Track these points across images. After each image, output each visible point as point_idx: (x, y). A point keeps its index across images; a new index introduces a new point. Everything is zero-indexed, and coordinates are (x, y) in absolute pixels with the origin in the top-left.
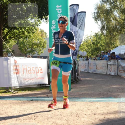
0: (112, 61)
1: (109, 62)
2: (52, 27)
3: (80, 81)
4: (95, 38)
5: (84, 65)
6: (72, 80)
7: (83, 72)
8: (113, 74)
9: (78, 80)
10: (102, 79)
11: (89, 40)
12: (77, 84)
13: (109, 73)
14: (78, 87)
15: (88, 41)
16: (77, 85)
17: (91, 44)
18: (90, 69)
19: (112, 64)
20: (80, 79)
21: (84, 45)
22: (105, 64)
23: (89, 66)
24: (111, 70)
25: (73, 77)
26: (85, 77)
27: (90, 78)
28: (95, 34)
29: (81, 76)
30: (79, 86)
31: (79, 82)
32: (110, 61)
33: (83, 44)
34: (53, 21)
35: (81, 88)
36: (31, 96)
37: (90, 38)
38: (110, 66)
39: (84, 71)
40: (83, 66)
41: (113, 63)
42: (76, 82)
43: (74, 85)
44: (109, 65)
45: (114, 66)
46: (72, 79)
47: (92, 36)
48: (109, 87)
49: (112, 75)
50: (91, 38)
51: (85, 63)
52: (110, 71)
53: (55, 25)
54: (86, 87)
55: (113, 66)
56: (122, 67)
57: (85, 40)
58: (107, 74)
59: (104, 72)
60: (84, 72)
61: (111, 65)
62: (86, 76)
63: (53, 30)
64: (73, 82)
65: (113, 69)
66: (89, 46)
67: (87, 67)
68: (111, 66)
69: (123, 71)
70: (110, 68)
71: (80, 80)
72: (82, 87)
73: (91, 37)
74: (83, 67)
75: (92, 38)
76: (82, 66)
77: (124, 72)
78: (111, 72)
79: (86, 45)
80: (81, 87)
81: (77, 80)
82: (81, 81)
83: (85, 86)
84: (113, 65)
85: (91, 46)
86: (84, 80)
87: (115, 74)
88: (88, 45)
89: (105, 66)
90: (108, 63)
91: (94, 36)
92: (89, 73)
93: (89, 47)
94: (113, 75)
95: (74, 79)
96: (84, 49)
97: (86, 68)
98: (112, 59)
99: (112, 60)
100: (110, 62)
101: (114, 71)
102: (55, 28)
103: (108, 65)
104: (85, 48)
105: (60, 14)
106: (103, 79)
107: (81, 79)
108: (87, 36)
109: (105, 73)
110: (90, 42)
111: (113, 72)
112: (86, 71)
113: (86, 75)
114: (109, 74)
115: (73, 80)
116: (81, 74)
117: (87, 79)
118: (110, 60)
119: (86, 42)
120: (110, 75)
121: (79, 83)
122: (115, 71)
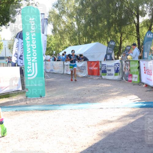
2: (27, 38)
34: (27, 33)
36: (11, 105)
53: (29, 37)
56: (79, 68)
63: (27, 41)
69: (79, 70)
77: (80, 72)
102: (29, 39)
105: (34, 26)
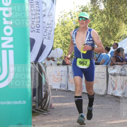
0: (117, 66)
1: (112, 68)
3: (50, 110)
5: (58, 76)
6: (34, 107)
8: (119, 93)
9: (47, 107)
10: (96, 106)
11: (69, 22)
12: (45, 115)
13: (110, 92)
14: (48, 122)
15: (66, 23)
16: (44, 118)
18: (72, 83)
19: (118, 72)
20: (51, 105)
21: (57, 33)
22: (103, 74)
23: (68, 77)
24: (116, 85)
25: (35, 102)
26: (60, 100)
27: (72, 104)
28: (80, 9)
29: (53, 98)
30: (49, 120)
31: (48, 111)
32: (114, 66)
33: (55, 30)
35: (53, 123)
37: (70, 16)
38: (113, 77)
39: (59, 88)
40: (56, 77)
41: (120, 70)
42: (44, 112)
43: (39, 118)
44: (111, 74)
45: (122, 77)
46: (34, 104)
47: (74, 14)
48: (113, 122)
49: (117, 97)
50: (72, 18)
51: (62, 71)
52: (114, 89)
54: (64, 122)
55: (119, 77)
57: (60, 21)
58: (108, 93)
59: (100, 90)
60: (59, 90)
61: (115, 75)
62: (63, 98)
64: (37, 111)
67: (64, 78)
68: (116, 77)
70: (114, 82)
71: (50, 108)
72: (55, 121)
73: (73, 16)
74: (58, 79)
75: (74, 18)
76: (54, 77)
78: (116, 89)
79: (62, 32)
80: (53, 121)
82: (53, 108)
83: (62, 120)
84: (121, 75)
86: (59, 107)
88: (66, 32)
89: (103, 77)
92: (70, 91)
94: (120, 96)
95: (39, 106)
96: (58, 41)
97: (64, 82)
98: (116, 62)
99: (117, 64)
100: (114, 68)
101: (122, 88)
103: (110, 76)
104: (60, 39)
106: (98, 106)
107: (54, 105)
108: (63, 13)
109: (103, 93)
110: (71, 25)
111: (119, 89)
112: (64, 89)
113: (64, 96)
114: (110, 94)
115: (37, 108)
117: (65, 104)
119: (62, 26)
120: (114, 96)
121: (49, 114)
122: (124, 88)
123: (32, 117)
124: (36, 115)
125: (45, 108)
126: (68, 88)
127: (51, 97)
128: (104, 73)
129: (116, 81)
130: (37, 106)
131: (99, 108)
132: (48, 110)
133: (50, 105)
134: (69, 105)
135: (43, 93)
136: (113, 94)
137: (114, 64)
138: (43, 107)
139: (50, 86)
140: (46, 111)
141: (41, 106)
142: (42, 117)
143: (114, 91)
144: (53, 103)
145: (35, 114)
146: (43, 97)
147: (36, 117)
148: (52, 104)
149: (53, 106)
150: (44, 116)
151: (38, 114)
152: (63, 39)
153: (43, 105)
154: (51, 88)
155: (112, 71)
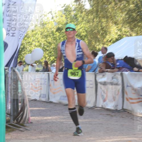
0: (107, 73)
1: (101, 76)
3: (28, 125)
4: (64, 17)
6: (8, 122)
7: (35, 100)
8: (110, 106)
9: (24, 121)
11: (49, 23)
12: (22, 131)
13: (100, 104)
15: (46, 24)
16: (21, 135)
17: (55, 30)
18: (54, 93)
19: (109, 81)
21: (36, 34)
22: (91, 83)
23: (49, 85)
24: (107, 96)
25: (10, 115)
26: (40, 113)
27: (54, 117)
28: (62, 7)
29: (31, 111)
31: (25, 126)
32: (104, 73)
33: (33, 31)
38: (102, 86)
39: (38, 99)
43: (13, 134)
44: (101, 83)
45: (114, 86)
46: (8, 118)
47: (55, 13)
49: (108, 110)
50: (53, 18)
52: (104, 101)
55: (110, 86)
56: (135, 91)
58: (97, 106)
60: (39, 101)
61: (105, 84)
62: (44, 111)
64: (11, 126)
65: (110, 95)
66: (50, 36)
68: (106, 87)
69: (137, 99)
70: (104, 92)
71: (27, 123)
73: (54, 15)
75: (55, 18)
77: (138, 102)
78: (107, 101)
81: (22, 121)
82: (31, 123)
84: (112, 84)
85: (55, 36)
86: (38, 121)
87: (117, 106)
89: (91, 86)
90: (97, 79)
91: (61, 14)
92: (51, 102)
93: (50, 39)
94: (112, 108)
95: (14, 120)
96: (37, 44)
97: (44, 91)
99: (107, 71)
100: (103, 76)
101: (114, 99)
103: (99, 85)
104: (39, 42)
106: (86, 120)
110: (52, 26)
111: (110, 101)
112: (44, 100)
113: (44, 109)
114: (100, 106)
115: (12, 122)
116: (30, 107)
117: (45, 118)
118: (102, 72)
119: (41, 27)
120: (104, 109)
121: (27, 130)
123: (6, 133)
124: (10, 132)
125: (21, 122)
126: (49, 99)
127: (28, 109)
128: (91, 81)
129: (107, 92)
130: (12, 121)
131: (86, 123)
132: (25, 124)
133: (27, 119)
134: (51, 119)
135: (20, 104)
136: (104, 107)
137: (103, 72)
138: (19, 121)
139: (28, 96)
140: (23, 126)
141: (17, 120)
142: (18, 133)
143: (105, 103)
144: (31, 116)
145: (9, 130)
146: (20, 109)
147: (10, 133)
148: (30, 118)
149: (31, 120)
150: (20, 132)
151: (13, 130)
152: (43, 41)
153: (20, 118)
154: (28, 98)
155: (101, 79)
